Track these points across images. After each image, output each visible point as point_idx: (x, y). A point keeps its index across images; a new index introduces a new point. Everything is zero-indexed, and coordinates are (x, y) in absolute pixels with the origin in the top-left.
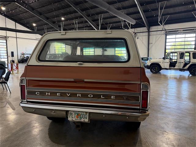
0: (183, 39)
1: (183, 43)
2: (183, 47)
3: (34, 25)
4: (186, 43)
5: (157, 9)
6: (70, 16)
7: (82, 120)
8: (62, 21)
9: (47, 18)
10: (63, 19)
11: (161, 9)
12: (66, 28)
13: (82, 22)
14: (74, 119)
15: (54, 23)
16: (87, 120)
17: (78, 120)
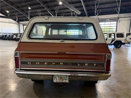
0: (109, 25)
1: (109, 28)
2: (109, 30)
3: (8, 12)
4: (111, 28)
5: (94, 5)
6: (35, 7)
7: (64, 81)
8: (29, 10)
9: (18, 8)
10: (30, 8)
11: (97, 5)
12: (32, 15)
13: (43, 12)
14: (58, 81)
15: (23, 11)
16: (67, 81)
17: (61, 81)
